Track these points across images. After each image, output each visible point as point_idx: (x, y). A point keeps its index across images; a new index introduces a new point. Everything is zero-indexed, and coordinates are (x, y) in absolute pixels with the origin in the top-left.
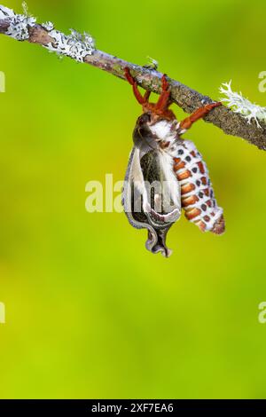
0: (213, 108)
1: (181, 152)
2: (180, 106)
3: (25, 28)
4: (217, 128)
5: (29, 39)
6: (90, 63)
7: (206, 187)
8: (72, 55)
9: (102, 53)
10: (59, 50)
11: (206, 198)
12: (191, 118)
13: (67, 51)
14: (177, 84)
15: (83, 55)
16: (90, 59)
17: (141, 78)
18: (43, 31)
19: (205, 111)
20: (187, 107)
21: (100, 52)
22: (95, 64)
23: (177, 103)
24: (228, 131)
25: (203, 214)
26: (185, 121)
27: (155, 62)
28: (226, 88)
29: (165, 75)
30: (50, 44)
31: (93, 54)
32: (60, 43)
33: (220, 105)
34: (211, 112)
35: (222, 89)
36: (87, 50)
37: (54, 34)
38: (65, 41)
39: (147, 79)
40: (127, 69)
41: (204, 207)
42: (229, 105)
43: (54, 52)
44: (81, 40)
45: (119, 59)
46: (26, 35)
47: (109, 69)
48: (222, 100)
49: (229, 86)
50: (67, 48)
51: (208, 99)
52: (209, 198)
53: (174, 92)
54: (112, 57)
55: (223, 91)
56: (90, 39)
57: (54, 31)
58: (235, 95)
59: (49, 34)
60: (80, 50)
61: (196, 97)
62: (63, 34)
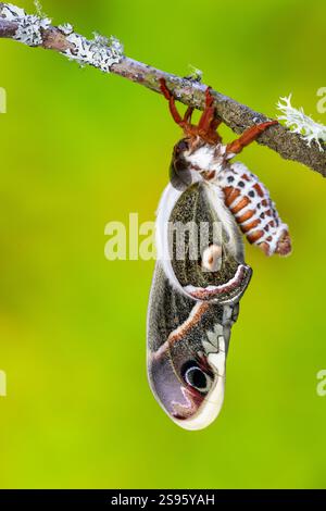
0: (267, 127)
1: (231, 179)
2: (229, 125)
3: (37, 31)
4: (273, 152)
5: (43, 45)
6: (117, 73)
7: (268, 208)
8: (96, 63)
9: (131, 60)
10: (79, 57)
11: (268, 219)
12: (240, 140)
13: (89, 58)
14: (225, 98)
15: (110, 63)
16: (118, 68)
17: (179, 92)
18: (59, 34)
19: (257, 131)
20: (236, 126)
21: (130, 60)
22: (124, 74)
23: (225, 122)
24: (285, 155)
25: (267, 235)
26: (233, 144)
27: (198, 72)
28: (285, 103)
29: (209, 88)
30: (68, 51)
31: (120, 62)
32: (81, 49)
33: (276, 124)
34: (265, 132)
35: (280, 105)
36: (114, 58)
37: (73, 39)
38: (87, 47)
39: (187, 93)
40: (163, 81)
41: (266, 228)
42: (288, 124)
43: (75, 60)
44: (108, 45)
45: (152, 69)
46: (39, 40)
47: (140, 80)
48: (279, 118)
49: (288, 101)
50: (90, 55)
51: (261, 117)
52: (271, 219)
53: (220, 108)
54: (144, 65)
55: (281, 107)
56: (118, 45)
57: (73, 35)
58: (295, 111)
59: (67, 38)
60: (105, 57)
61: (247, 114)
62: (84, 39)
